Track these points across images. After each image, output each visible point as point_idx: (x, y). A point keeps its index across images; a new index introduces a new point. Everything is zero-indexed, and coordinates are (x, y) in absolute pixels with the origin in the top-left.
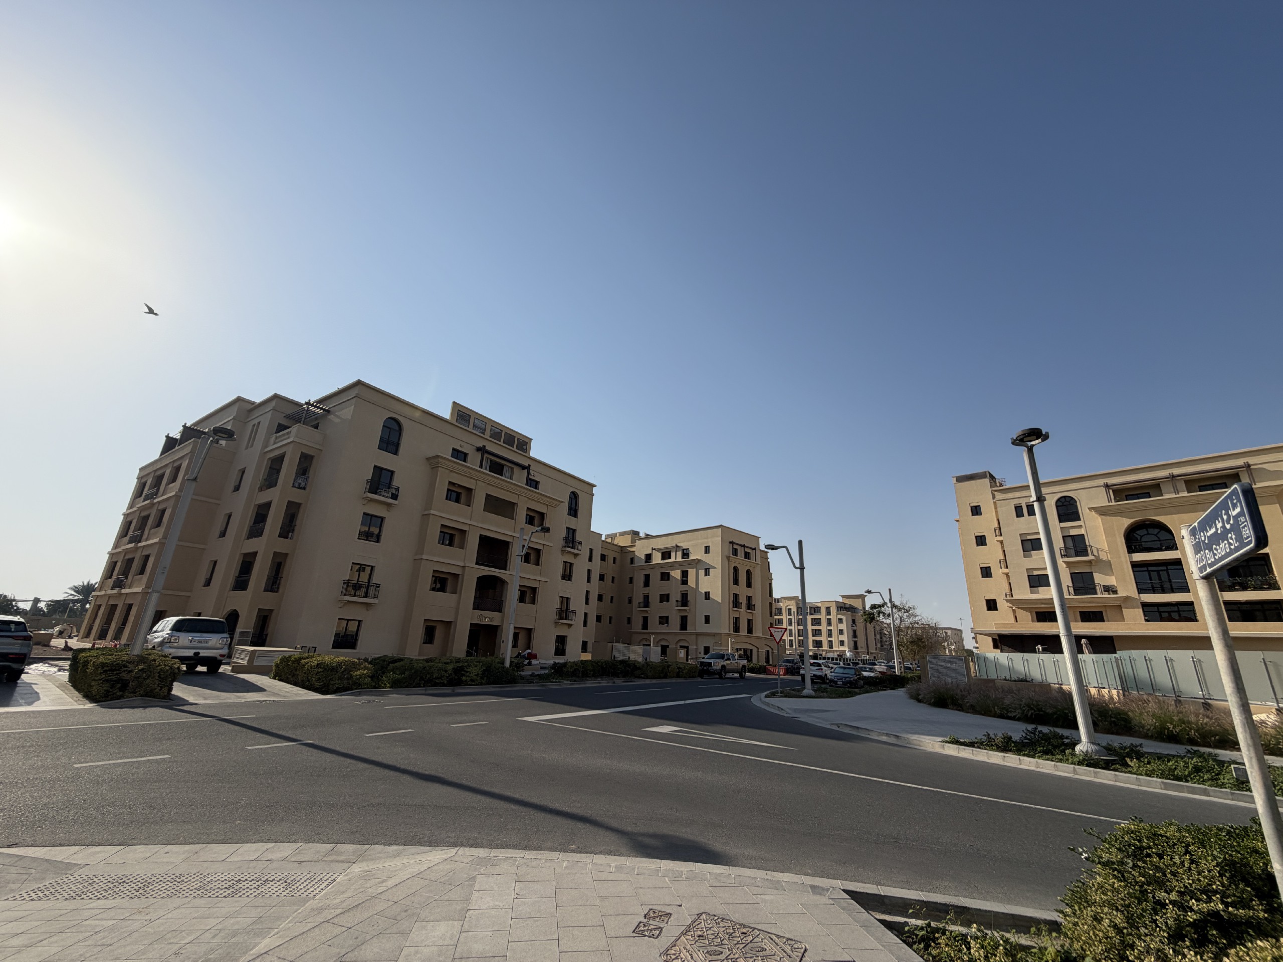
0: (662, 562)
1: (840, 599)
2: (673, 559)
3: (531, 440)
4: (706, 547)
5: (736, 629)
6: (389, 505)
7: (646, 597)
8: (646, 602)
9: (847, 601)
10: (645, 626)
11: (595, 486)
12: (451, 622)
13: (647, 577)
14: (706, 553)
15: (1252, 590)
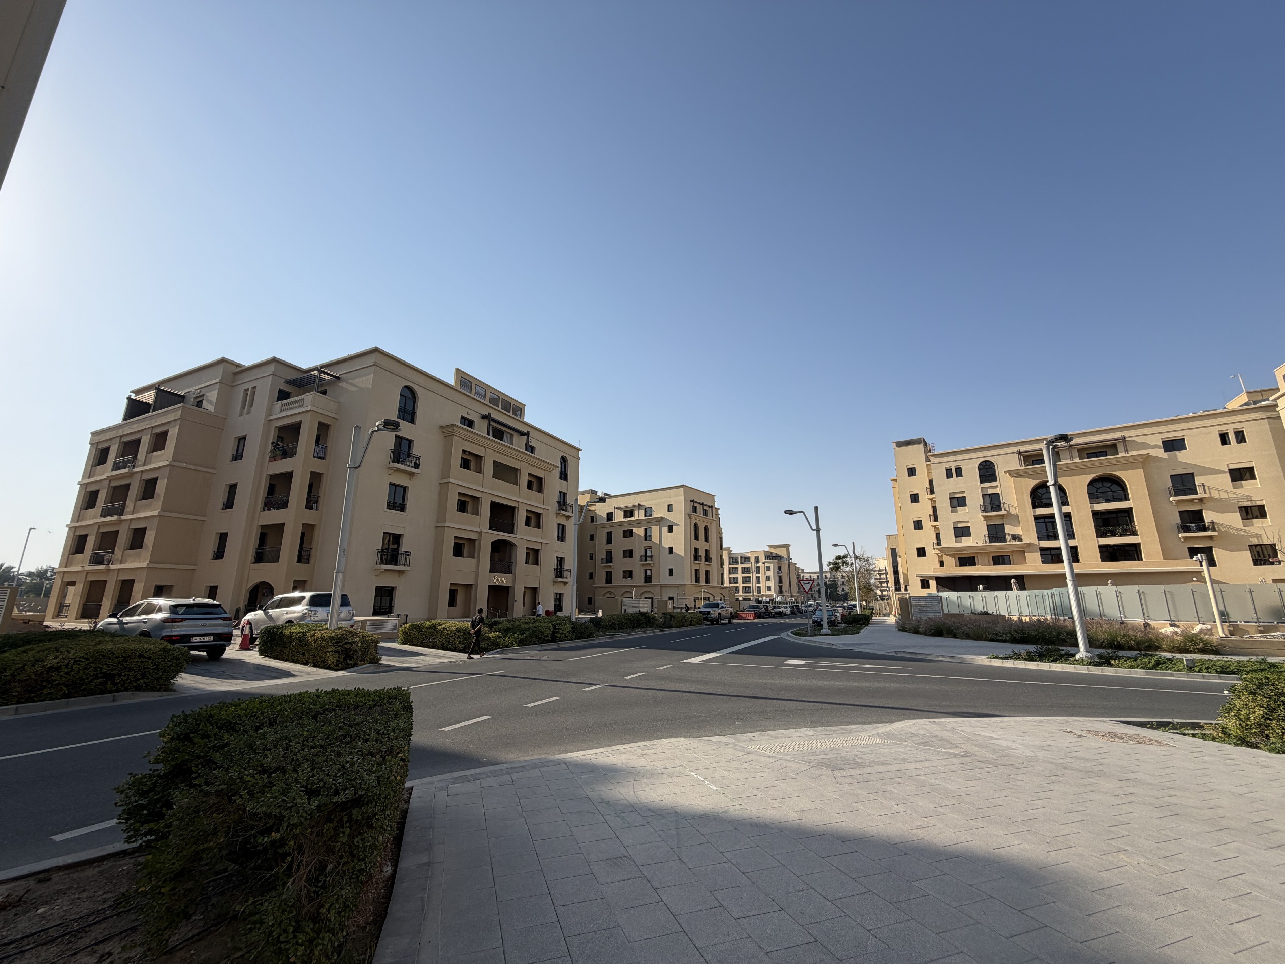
0: (624, 520)
1: (767, 549)
2: (636, 517)
3: (524, 405)
4: (669, 505)
5: (697, 581)
6: (411, 475)
7: (609, 554)
8: (609, 558)
9: (773, 551)
10: (609, 580)
11: (579, 450)
12: (472, 585)
13: (610, 535)
14: (669, 511)
15: (1119, 536)
